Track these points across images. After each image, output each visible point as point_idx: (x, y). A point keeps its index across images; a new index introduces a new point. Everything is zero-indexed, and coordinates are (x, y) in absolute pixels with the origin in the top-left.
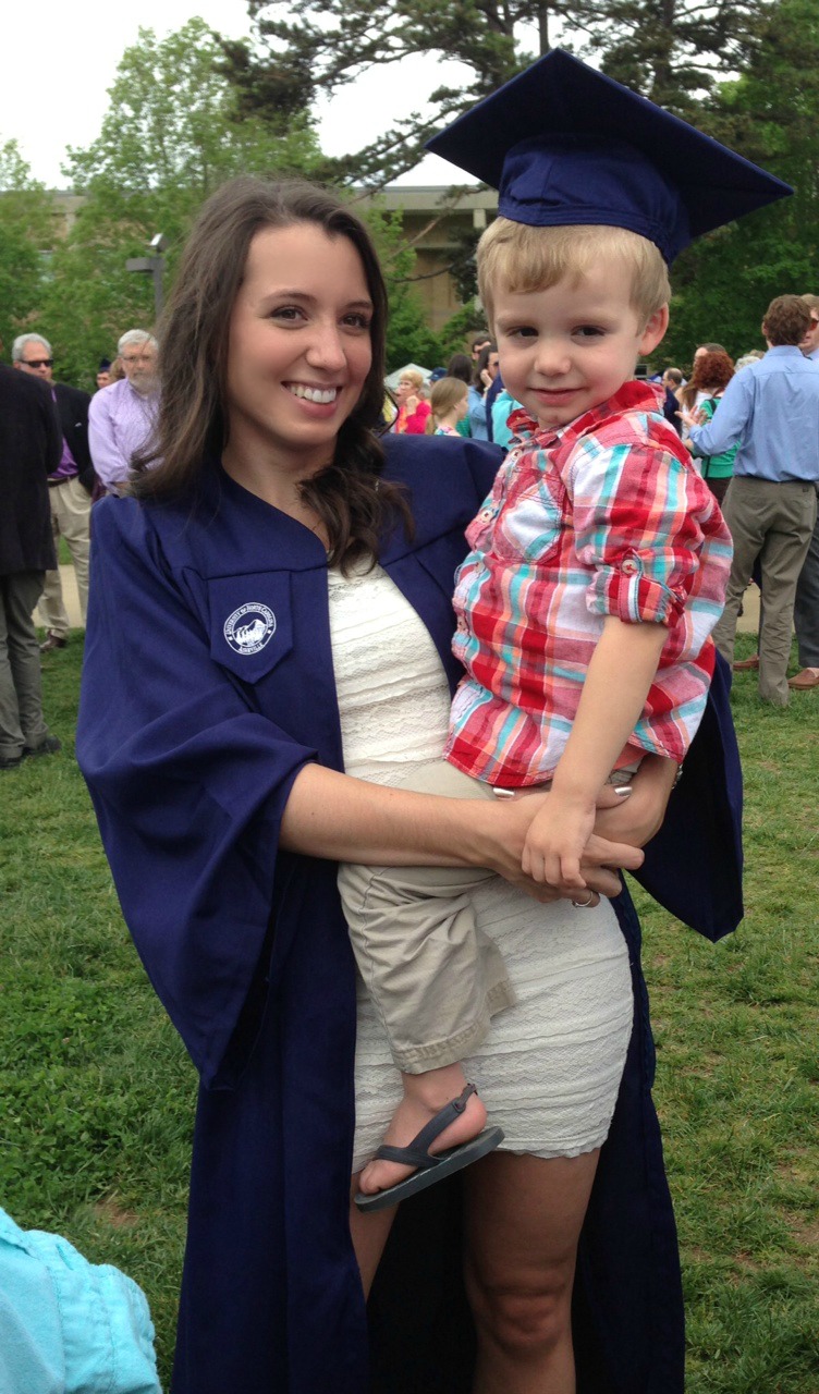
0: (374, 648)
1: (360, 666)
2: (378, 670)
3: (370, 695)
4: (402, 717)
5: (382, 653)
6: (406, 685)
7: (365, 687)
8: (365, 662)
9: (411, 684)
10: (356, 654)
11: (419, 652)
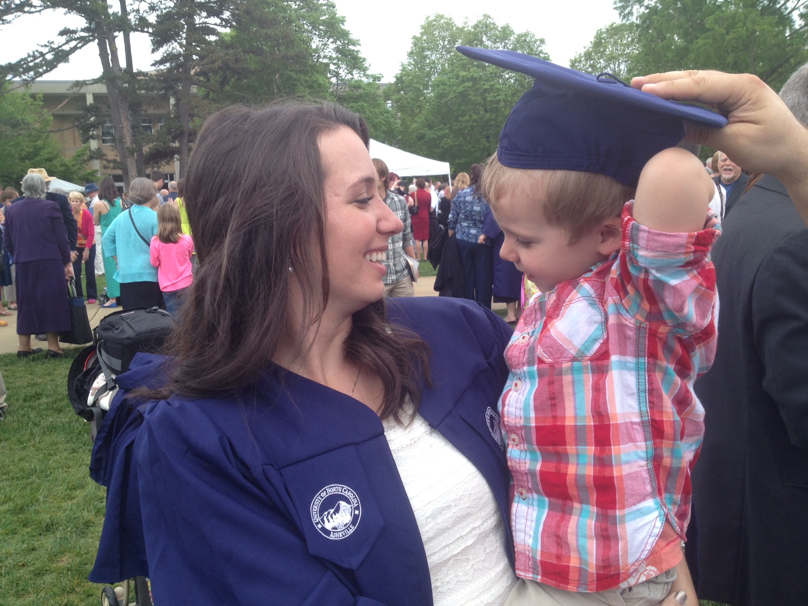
0: (449, 507)
1: (439, 526)
2: (452, 526)
3: (447, 549)
4: (471, 563)
5: (455, 510)
6: (474, 532)
7: (444, 544)
8: (442, 520)
9: (478, 531)
10: (434, 516)
11: (482, 501)
